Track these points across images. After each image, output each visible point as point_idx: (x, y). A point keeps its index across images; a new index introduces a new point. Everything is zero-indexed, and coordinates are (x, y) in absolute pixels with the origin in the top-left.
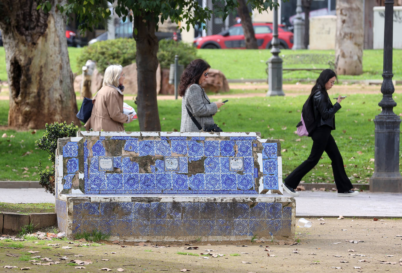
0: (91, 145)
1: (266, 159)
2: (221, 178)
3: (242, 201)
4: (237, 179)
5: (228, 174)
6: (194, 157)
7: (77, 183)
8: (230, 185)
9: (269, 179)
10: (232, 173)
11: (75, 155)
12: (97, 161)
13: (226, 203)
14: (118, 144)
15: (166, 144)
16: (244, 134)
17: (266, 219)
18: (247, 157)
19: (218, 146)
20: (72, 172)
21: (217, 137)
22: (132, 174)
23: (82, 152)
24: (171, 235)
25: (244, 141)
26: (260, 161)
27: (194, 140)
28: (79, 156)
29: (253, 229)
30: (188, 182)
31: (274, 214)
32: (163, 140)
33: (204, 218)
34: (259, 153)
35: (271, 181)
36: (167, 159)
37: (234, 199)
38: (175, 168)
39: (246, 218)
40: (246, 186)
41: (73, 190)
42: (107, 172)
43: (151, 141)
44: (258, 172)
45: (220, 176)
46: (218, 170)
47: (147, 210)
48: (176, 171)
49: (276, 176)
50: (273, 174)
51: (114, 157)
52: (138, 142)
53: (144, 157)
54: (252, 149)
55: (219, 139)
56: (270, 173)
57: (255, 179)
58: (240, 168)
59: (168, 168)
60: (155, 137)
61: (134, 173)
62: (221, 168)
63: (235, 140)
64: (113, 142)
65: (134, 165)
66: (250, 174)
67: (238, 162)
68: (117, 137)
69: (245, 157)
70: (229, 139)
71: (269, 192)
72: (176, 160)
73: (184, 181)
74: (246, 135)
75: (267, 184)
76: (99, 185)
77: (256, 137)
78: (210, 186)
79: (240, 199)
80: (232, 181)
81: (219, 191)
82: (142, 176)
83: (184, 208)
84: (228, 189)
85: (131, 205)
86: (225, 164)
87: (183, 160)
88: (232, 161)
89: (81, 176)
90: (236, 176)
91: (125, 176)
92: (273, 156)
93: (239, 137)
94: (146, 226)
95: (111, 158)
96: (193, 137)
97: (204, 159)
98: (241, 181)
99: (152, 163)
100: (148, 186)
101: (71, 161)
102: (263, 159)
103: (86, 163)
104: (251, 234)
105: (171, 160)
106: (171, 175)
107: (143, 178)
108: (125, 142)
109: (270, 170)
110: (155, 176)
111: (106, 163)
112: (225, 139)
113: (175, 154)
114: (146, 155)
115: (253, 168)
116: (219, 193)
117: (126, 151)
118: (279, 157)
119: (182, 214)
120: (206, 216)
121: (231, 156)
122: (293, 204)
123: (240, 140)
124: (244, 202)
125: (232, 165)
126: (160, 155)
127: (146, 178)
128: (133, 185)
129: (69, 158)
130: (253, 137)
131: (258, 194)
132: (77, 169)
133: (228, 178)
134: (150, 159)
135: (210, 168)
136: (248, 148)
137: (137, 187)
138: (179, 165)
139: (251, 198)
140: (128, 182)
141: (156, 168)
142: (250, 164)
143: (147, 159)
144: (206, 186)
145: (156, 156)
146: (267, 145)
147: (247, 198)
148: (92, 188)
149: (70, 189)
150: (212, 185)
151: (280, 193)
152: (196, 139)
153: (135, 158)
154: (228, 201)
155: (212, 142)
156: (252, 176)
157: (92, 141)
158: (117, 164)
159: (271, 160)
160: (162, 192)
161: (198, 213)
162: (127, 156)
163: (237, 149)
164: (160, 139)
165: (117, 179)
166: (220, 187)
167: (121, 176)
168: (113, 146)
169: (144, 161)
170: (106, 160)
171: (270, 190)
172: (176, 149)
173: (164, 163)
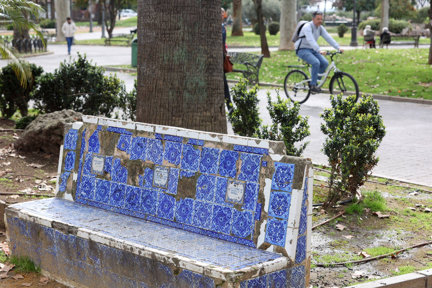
0: (88, 135)
1: (276, 191)
2: (212, 211)
3: (162, 261)
4: (232, 216)
5: (223, 205)
6: (187, 170)
7: (70, 185)
8: (222, 224)
9: (275, 226)
10: (227, 206)
11: (73, 147)
12: (90, 160)
13: (145, 259)
14: (112, 139)
15: (159, 146)
16: (252, 143)
18: (251, 182)
19: (217, 159)
20: (68, 170)
21: (218, 143)
22: (119, 184)
23: (80, 145)
25: (252, 154)
26: (267, 193)
27: (190, 144)
28: (76, 150)
30: (174, 209)
32: (157, 139)
34: (268, 178)
35: (276, 230)
36: (158, 169)
37: (153, 254)
38: (164, 184)
40: (242, 231)
41: (66, 194)
42: (98, 176)
43: (145, 139)
44: (260, 211)
45: (213, 207)
46: (212, 197)
48: (164, 188)
49: (285, 223)
50: (282, 219)
51: (107, 156)
52: (131, 138)
53: (134, 161)
54: (259, 170)
55: (219, 146)
56: (277, 216)
57: (256, 222)
58: (239, 200)
59: (157, 182)
60: (149, 134)
61: (122, 184)
62: (215, 195)
63: (240, 151)
64: (109, 135)
65: (123, 171)
66: (251, 212)
67: (238, 189)
68: (112, 127)
69: (248, 183)
70: (232, 149)
71: (271, 249)
72: (166, 171)
73: (171, 206)
74: (255, 145)
75: (270, 234)
76: (88, 192)
77: (268, 150)
78: (198, 221)
79: (160, 257)
80: (225, 218)
81: (207, 230)
82: (128, 188)
83: (101, 252)
84: (219, 232)
86: (221, 189)
87: (174, 174)
88: (231, 186)
90: (233, 212)
91: (113, 186)
92: (285, 187)
93: (246, 147)
94: (70, 266)
95: (103, 157)
96: (190, 139)
97: (195, 177)
98: (237, 222)
99: (141, 172)
100: (133, 204)
101: (69, 155)
102: (273, 190)
103: (81, 159)
105: (162, 170)
106: (158, 194)
107: (129, 192)
108: (119, 136)
109: (279, 211)
110: (141, 191)
111: (98, 165)
112: (227, 147)
113: (166, 163)
114: (136, 159)
115: (255, 204)
116: (207, 235)
117: (119, 149)
118: (295, 191)
119: (101, 260)
120: (125, 271)
121: (231, 177)
122: (229, 284)
123: (246, 152)
124: (165, 264)
125: (229, 192)
126: (151, 162)
127: (133, 194)
128: (118, 200)
129: (68, 150)
130: (265, 149)
131: (255, 248)
132: (73, 167)
133: (221, 214)
134: (140, 165)
135: (203, 191)
136: (254, 167)
137: (122, 204)
138: (168, 180)
139: (173, 259)
140: (114, 195)
141: (144, 180)
142: (253, 194)
143: (136, 165)
144: (193, 220)
145: (147, 161)
146: (281, 167)
147: (169, 258)
148: (82, 195)
149: (64, 192)
150: (201, 220)
151: (285, 255)
152: (193, 143)
153: (126, 161)
154: (147, 256)
155: (211, 151)
156: (253, 216)
157: (90, 130)
158: (108, 167)
159: (283, 193)
160: (146, 217)
161: (116, 264)
162: (118, 157)
163: (240, 167)
164: (154, 137)
165: (105, 188)
166: (210, 225)
167: (109, 184)
168: (108, 141)
169: (134, 167)
170: (98, 159)
171: (272, 247)
172: (168, 155)
173: (153, 175)
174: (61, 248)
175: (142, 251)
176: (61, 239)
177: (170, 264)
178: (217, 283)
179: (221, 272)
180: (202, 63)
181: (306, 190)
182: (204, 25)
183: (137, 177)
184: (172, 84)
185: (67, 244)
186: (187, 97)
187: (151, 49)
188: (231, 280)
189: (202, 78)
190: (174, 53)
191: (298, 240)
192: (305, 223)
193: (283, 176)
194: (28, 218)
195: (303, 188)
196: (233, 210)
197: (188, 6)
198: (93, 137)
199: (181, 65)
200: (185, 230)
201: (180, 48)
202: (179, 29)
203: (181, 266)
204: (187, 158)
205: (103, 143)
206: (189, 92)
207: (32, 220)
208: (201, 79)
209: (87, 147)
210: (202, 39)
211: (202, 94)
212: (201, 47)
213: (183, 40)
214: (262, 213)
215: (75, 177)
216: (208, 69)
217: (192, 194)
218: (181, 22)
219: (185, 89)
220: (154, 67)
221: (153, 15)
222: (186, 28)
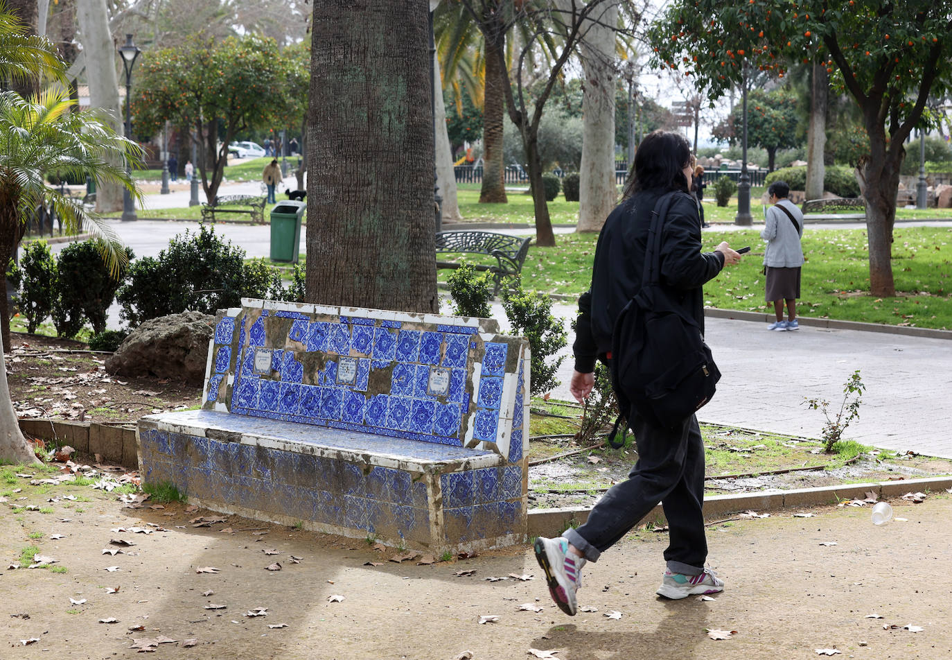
0: (249, 324)
1: (487, 376)
2: (411, 407)
3: (350, 460)
4: (435, 411)
5: (424, 399)
6: (380, 360)
7: (223, 392)
8: (424, 423)
9: (485, 418)
10: (429, 400)
11: (228, 341)
12: (252, 356)
13: (328, 460)
14: (283, 326)
15: (346, 331)
17: (386, 500)
18: (458, 368)
19: (417, 343)
20: (220, 371)
21: (419, 324)
22: (292, 384)
23: (238, 337)
25: (459, 335)
26: (476, 379)
27: (385, 326)
28: (233, 344)
29: (373, 518)
30: (364, 410)
31: (402, 494)
32: (343, 322)
33: (303, 485)
34: (478, 361)
35: (486, 424)
36: (343, 362)
37: (339, 454)
38: (351, 379)
39: (361, 493)
40: (447, 428)
41: (217, 403)
42: (263, 377)
43: (326, 324)
44: (468, 402)
45: (412, 403)
46: (411, 390)
48: (351, 385)
49: (497, 413)
50: (493, 410)
51: (275, 350)
52: (309, 324)
53: (313, 353)
54: (467, 353)
55: (420, 327)
56: (488, 407)
57: (463, 415)
58: (443, 391)
59: (341, 377)
60: (332, 317)
61: (296, 383)
62: (414, 388)
63: (445, 331)
64: (278, 322)
65: (297, 367)
66: (457, 404)
67: (442, 378)
68: (283, 311)
69: (454, 369)
70: (436, 330)
71: (480, 447)
72: (354, 363)
73: (359, 406)
74: (463, 324)
75: (479, 429)
76: (248, 399)
77: (477, 329)
78: (393, 421)
79: (348, 455)
80: (427, 415)
81: (405, 432)
82: (304, 388)
84: (419, 431)
85: (205, 442)
86: (422, 379)
87: (364, 366)
88: (434, 375)
90: (436, 406)
91: (284, 387)
92: (497, 370)
93: (452, 326)
94: (229, 485)
95: (270, 351)
96: (385, 321)
97: (393, 365)
98: (441, 418)
99: (322, 366)
100: (310, 408)
101: (223, 351)
102: (483, 376)
103: (240, 356)
104: (372, 530)
105: (348, 362)
106: (343, 393)
107: (305, 394)
108: (292, 323)
109: (489, 399)
110: (321, 391)
111: (263, 362)
112: (430, 328)
113: (354, 352)
114: (315, 350)
115: (462, 394)
116: (405, 438)
117: (292, 339)
118: (508, 375)
119: (271, 471)
120: (303, 481)
121: (434, 364)
122: (428, 477)
123: (452, 332)
124: (354, 462)
125: (431, 383)
126: (334, 352)
127: (310, 395)
128: (291, 405)
129: (221, 345)
130: (474, 328)
131: (462, 447)
132: (228, 367)
133: (422, 410)
134: (320, 358)
135: (400, 384)
136: (461, 350)
137: (296, 409)
138: (357, 374)
139: (364, 456)
140: (284, 400)
141: (325, 377)
142: (460, 383)
143: (315, 358)
144: (387, 421)
145: (329, 353)
146: (493, 348)
147: (358, 455)
148: (240, 403)
149: (214, 402)
150: (397, 420)
151: (496, 451)
152: (388, 325)
153: (301, 354)
154: (331, 457)
155: (410, 334)
156: (459, 409)
157: (252, 317)
158: (277, 364)
159: (494, 378)
160: (327, 423)
161: (292, 473)
162: (290, 349)
163: (445, 352)
164: (338, 322)
165: (273, 391)
166: (408, 425)
167: (278, 386)
168: (276, 329)
169: (312, 361)
170: (264, 354)
171: (482, 443)
172: (357, 344)
173: (337, 369)
174: (217, 462)
175: (325, 451)
176: (218, 450)
177: (360, 463)
178: (414, 478)
179: (419, 464)
180: (403, 235)
181: (521, 374)
182: (406, 179)
183: (316, 374)
184: (359, 266)
185: (226, 455)
186: (381, 284)
187: (329, 214)
188: (431, 471)
189: (404, 257)
190: (363, 219)
191: (512, 434)
192: (521, 415)
193: (494, 358)
194: (172, 429)
195: (517, 371)
196: (437, 403)
197: (384, 151)
198: (256, 325)
199: (372, 237)
200: (377, 434)
201: (372, 213)
202: (369, 184)
203: (373, 463)
204: (380, 344)
205: (270, 332)
206: (383, 277)
207: (177, 430)
208: (401, 258)
209: (248, 339)
210: (403, 199)
211: (403, 281)
212: (402, 211)
213: (375, 201)
214: (471, 404)
215: (231, 380)
216: (412, 244)
217: (386, 389)
218: (374, 174)
219: (379, 272)
220: (333, 241)
221: (332, 163)
222: (380, 183)
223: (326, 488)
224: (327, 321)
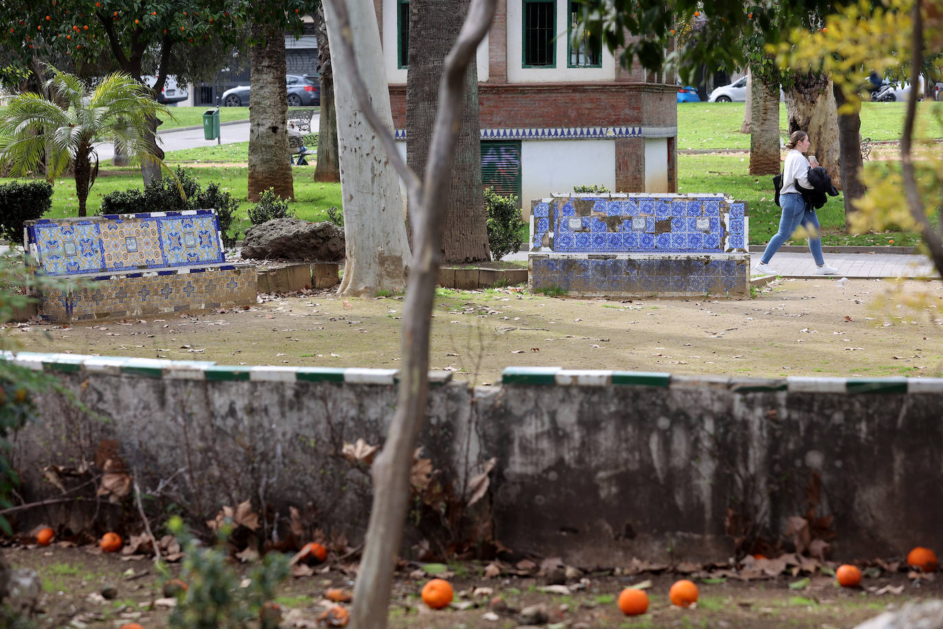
0: (561, 205)
1: (733, 219)
2: (687, 237)
3: (696, 259)
4: (703, 238)
5: (695, 233)
6: (662, 217)
7: (547, 241)
8: (696, 243)
9: (735, 238)
10: (698, 233)
11: (547, 215)
12: (567, 222)
13: (680, 261)
14: (587, 205)
15: (634, 205)
16: (711, 195)
17: (721, 276)
18: (714, 217)
19: (685, 207)
20: (542, 231)
21: (685, 198)
22: (600, 233)
23: (552, 213)
24: (628, 291)
25: (712, 202)
26: (727, 221)
27: (661, 201)
28: (549, 217)
29: (708, 285)
30: (654, 241)
31: (729, 272)
32: (631, 201)
33: (660, 275)
34: (726, 213)
35: (736, 240)
36: (635, 220)
37: (688, 257)
38: (642, 228)
39: (701, 274)
40: (712, 245)
41: (543, 248)
42: (576, 231)
44: (724, 232)
45: (687, 235)
47: (603, 266)
48: (643, 230)
50: (739, 234)
51: (583, 217)
52: (607, 203)
53: (612, 217)
54: (719, 210)
55: (686, 200)
56: (736, 233)
57: (721, 238)
58: (707, 228)
59: (636, 227)
60: (623, 199)
61: (602, 233)
62: (687, 228)
63: (703, 201)
64: (583, 203)
65: (602, 225)
66: (717, 233)
67: (704, 222)
68: (586, 198)
69: (712, 218)
70: (696, 200)
71: (735, 250)
72: (643, 220)
73: (651, 240)
74: (714, 196)
75: (733, 243)
76: (567, 243)
77: (723, 198)
78: (676, 245)
79: (695, 257)
80: (698, 240)
81: (684, 249)
82: (609, 235)
83: (639, 265)
84: (694, 248)
85: (588, 262)
86: (692, 224)
87: (650, 220)
88: (698, 221)
89: (551, 235)
91: (594, 235)
92: (739, 216)
93: (707, 198)
94: (603, 282)
95: (580, 218)
96: (661, 198)
97: (671, 219)
98: (707, 241)
99: (620, 222)
100: (615, 244)
101: (542, 221)
102: (730, 219)
103: (556, 222)
104: (706, 290)
105: (639, 220)
106: (638, 235)
107: (610, 237)
108: (594, 203)
109: (737, 229)
110: (622, 235)
111: (575, 223)
112: (692, 199)
113: (643, 214)
114: (614, 215)
115: (719, 228)
116: (685, 252)
117: (595, 211)
118: (746, 218)
119: (638, 271)
121: (698, 216)
123: (707, 201)
124: (698, 261)
125: (698, 225)
126: (628, 216)
127: (614, 237)
128: (601, 243)
129: (540, 218)
130: (721, 198)
131: (723, 252)
132: (548, 229)
133: (694, 238)
134: (618, 219)
135: (677, 227)
136: (715, 208)
137: (605, 245)
138: (646, 225)
139: (705, 257)
140: (596, 241)
141: (624, 228)
142: (716, 223)
143: (614, 219)
144: (672, 245)
145: (624, 216)
146: (735, 206)
147: (701, 257)
149: (540, 247)
150: (678, 244)
152: (664, 200)
153: (604, 218)
155: (680, 203)
157: (562, 202)
158: (586, 224)
159: (738, 220)
160: (629, 250)
161: (653, 270)
162: (595, 216)
163: (704, 210)
164: (628, 201)
165: (586, 238)
166: (686, 245)
167: (589, 235)
168: (582, 207)
169: (612, 221)
170: (575, 220)
172: (644, 210)
173: (632, 223)
174: (596, 270)
175: (678, 258)
176: (598, 265)
177: (702, 261)
183: (617, 227)
193: (737, 210)
194: (561, 258)
196: (703, 234)
198: (567, 206)
200: (666, 252)
203: (711, 260)
204: (660, 209)
205: (578, 209)
207: (565, 258)
217: (668, 230)
223: (677, 274)
224: (620, 201)
